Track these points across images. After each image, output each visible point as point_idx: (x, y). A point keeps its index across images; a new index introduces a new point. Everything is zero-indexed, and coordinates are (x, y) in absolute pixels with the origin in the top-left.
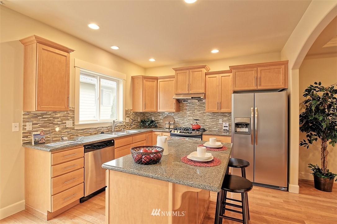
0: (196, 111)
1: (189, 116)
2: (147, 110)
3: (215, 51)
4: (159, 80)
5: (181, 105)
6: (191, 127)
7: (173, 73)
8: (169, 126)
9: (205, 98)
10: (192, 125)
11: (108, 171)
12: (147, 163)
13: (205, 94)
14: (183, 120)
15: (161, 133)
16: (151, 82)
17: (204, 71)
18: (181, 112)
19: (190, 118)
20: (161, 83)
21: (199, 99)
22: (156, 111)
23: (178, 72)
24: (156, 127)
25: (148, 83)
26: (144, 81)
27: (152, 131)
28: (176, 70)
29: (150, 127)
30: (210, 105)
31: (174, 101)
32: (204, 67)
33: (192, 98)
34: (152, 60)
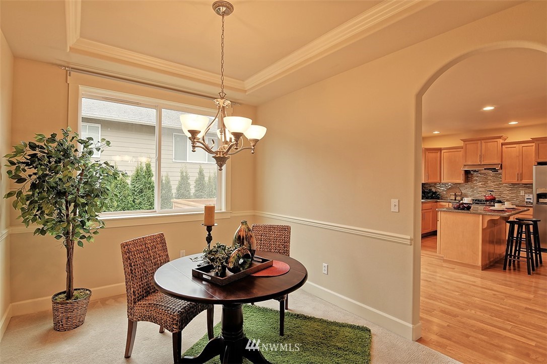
0: (489, 182)
1: (480, 187)
2: (430, 181)
3: (513, 123)
4: (442, 151)
5: (470, 176)
6: (484, 198)
7: (461, 144)
8: (455, 198)
9: (501, 169)
10: (485, 196)
11: (440, 212)
12: (463, 209)
13: (501, 164)
14: (473, 191)
15: (448, 203)
16: (433, 154)
17: (501, 141)
18: (469, 183)
19: (480, 189)
20: (445, 154)
21: (494, 170)
22: (439, 182)
23: (466, 143)
24: (438, 198)
25: (432, 155)
26: (427, 153)
27: (437, 202)
28: (464, 141)
29: (432, 198)
30: (508, 176)
31: (463, 172)
32: (500, 137)
33: (485, 169)
34: (436, 132)
